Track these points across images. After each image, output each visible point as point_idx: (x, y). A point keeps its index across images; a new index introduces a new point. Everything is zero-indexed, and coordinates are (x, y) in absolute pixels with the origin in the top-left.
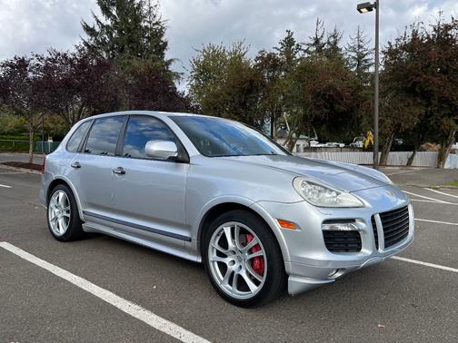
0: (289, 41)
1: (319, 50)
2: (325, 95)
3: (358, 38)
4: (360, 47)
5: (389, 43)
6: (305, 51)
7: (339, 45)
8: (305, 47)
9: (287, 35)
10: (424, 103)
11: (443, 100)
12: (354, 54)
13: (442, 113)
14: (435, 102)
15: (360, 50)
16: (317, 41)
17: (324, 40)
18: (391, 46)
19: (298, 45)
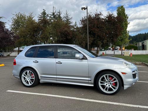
0: (44, 13)
1: (54, 17)
2: (64, 33)
3: (67, 14)
4: (67, 17)
5: (83, 18)
6: (50, 17)
7: (61, 16)
8: (50, 16)
9: (43, 11)
10: (93, 37)
11: (98, 36)
12: (65, 19)
13: (98, 40)
14: (96, 36)
15: (67, 18)
16: (54, 14)
17: (56, 14)
18: (83, 19)
19: (47, 15)
